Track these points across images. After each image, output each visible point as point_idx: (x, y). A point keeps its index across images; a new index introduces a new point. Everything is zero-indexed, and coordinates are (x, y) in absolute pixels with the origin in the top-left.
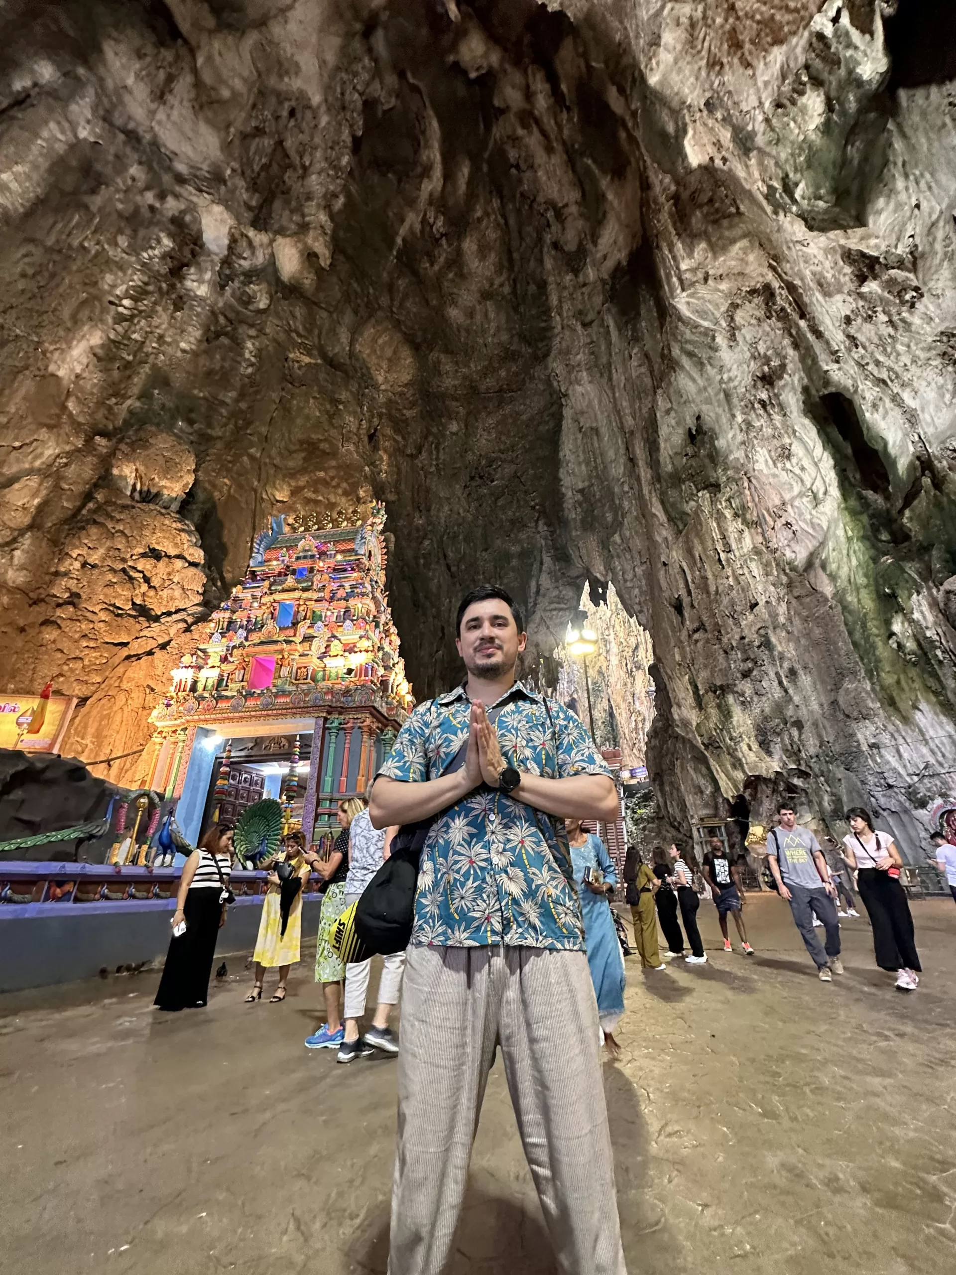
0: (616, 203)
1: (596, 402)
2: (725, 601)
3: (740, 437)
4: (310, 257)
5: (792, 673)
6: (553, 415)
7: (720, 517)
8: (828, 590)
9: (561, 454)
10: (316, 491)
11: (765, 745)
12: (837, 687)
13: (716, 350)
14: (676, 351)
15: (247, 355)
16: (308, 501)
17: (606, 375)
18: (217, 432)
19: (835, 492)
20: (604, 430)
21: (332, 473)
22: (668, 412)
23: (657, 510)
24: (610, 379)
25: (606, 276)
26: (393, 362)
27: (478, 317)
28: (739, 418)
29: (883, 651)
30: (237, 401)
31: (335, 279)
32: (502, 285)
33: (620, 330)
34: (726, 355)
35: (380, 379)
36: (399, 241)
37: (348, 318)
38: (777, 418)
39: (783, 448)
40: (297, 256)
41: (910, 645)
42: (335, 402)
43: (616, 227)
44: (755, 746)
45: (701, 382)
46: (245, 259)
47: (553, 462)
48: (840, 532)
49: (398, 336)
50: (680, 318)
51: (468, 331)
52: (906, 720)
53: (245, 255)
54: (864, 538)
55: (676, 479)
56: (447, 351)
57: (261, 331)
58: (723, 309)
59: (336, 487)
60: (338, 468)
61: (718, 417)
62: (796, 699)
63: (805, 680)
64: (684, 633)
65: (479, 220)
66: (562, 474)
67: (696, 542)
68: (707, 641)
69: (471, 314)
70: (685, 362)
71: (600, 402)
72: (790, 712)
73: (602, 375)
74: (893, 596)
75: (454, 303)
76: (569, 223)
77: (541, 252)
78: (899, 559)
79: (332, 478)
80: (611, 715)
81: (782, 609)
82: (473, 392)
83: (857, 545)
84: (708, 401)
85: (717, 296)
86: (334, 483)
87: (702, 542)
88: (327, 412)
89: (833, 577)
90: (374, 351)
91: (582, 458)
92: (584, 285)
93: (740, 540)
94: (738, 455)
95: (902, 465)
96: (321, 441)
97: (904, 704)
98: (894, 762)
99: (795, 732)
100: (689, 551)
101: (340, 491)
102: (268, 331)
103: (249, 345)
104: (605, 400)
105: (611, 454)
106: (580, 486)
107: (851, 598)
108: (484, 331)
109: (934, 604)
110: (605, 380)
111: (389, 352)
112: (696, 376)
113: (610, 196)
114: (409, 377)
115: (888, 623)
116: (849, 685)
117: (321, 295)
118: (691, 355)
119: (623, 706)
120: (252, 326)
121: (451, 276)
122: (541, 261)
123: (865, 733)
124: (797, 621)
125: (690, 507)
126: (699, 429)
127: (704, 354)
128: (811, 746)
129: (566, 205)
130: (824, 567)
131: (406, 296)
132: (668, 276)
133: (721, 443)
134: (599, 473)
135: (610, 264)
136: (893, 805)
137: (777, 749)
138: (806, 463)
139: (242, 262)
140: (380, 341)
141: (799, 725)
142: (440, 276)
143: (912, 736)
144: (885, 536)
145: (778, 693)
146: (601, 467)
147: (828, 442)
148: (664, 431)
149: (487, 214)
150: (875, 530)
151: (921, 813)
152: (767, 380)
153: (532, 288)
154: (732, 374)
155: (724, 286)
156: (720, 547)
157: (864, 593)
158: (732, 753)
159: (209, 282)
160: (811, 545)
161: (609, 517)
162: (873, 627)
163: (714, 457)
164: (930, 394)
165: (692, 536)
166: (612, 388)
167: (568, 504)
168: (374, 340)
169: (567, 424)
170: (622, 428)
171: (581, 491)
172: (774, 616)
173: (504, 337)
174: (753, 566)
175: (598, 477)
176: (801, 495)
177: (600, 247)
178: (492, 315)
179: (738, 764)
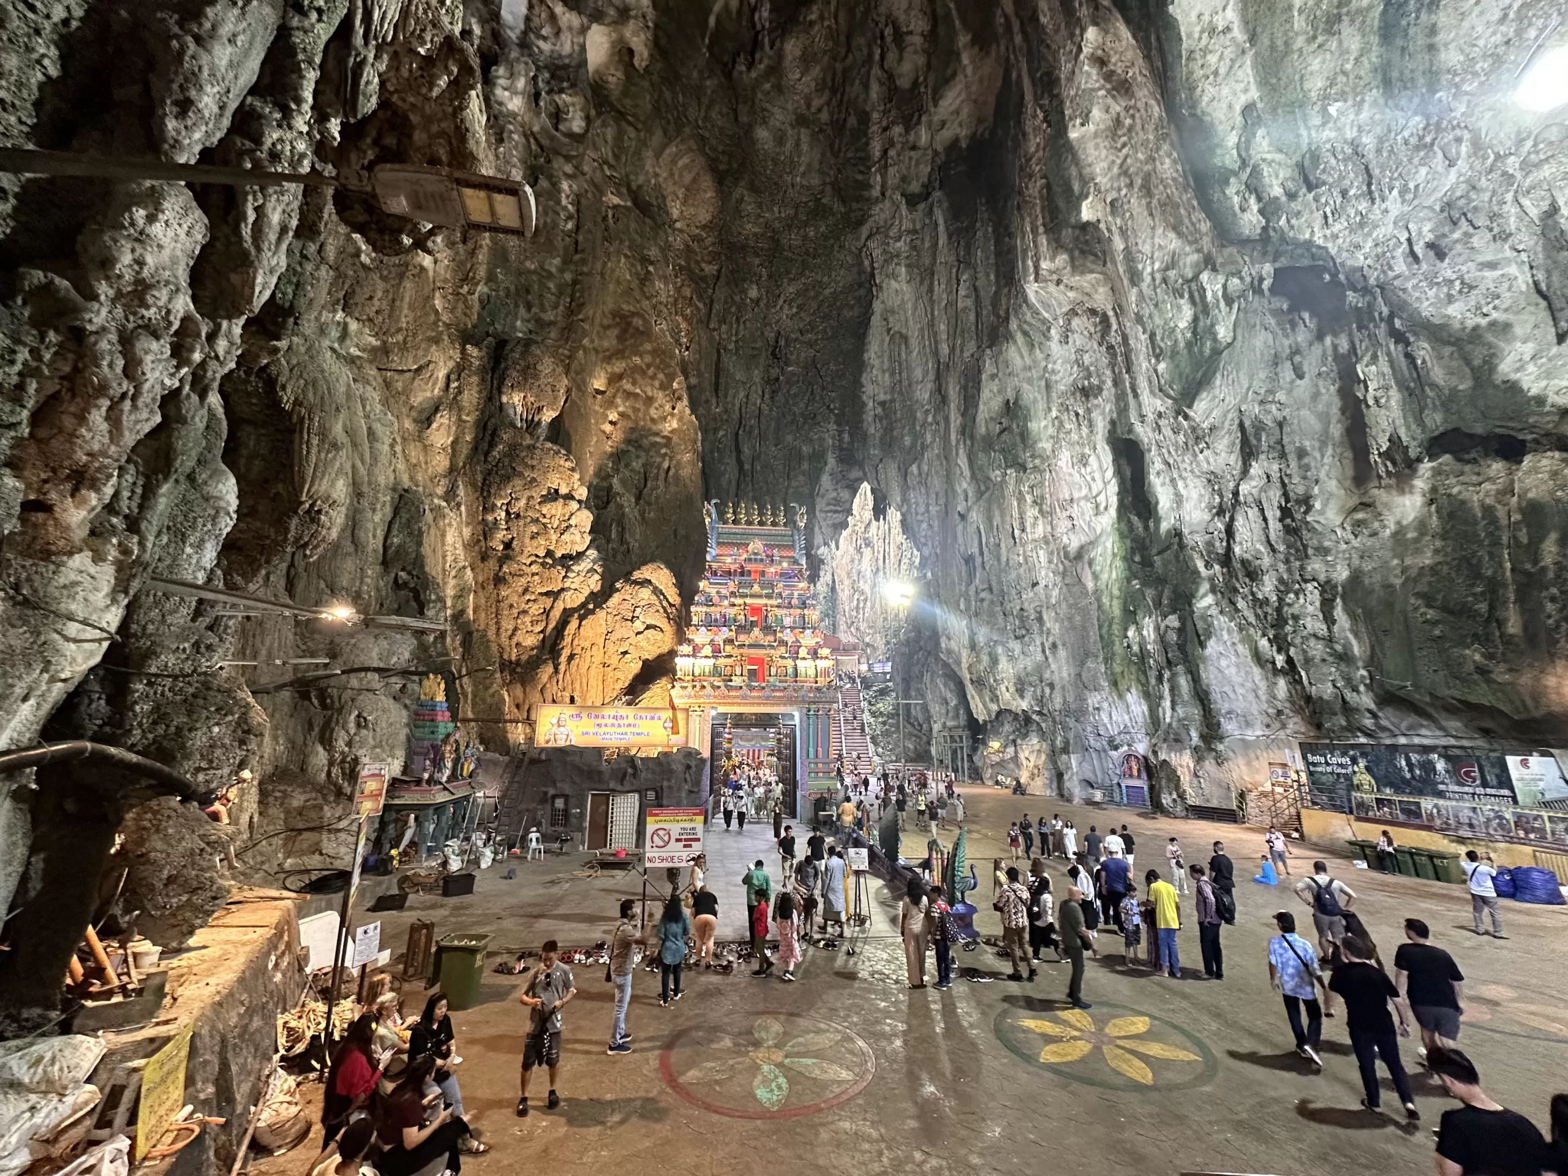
0: (969, 70)
1: (910, 305)
2: (1013, 575)
3: (1051, 431)
4: (623, 53)
5: (1054, 646)
6: (859, 299)
7: (1021, 499)
8: (1090, 585)
9: (866, 356)
10: (634, 383)
11: (1021, 692)
12: (1082, 664)
13: (1048, 339)
14: (1014, 325)
15: (564, 202)
16: (629, 395)
17: (926, 283)
18: (549, 316)
19: (1113, 512)
20: (914, 342)
21: (648, 359)
22: (993, 377)
23: (963, 461)
24: (931, 290)
25: (940, 149)
26: (691, 190)
27: (789, 145)
28: (1054, 414)
29: (1118, 648)
30: (562, 271)
31: (646, 84)
32: (819, 110)
33: (950, 237)
34: (1054, 346)
35: (675, 213)
36: (712, 21)
37: (657, 138)
38: (1085, 430)
39: (1083, 455)
40: (606, 45)
41: (1136, 648)
42: (645, 260)
43: (963, 96)
44: (1012, 689)
45: (1028, 361)
46: (545, 39)
47: (856, 362)
48: (1109, 545)
49: (701, 160)
50: (1026, 300)
51: (775, 162)
52: (1121, 696)
53: (544, 32)
54: (1125, 559)
55: (988, 443)
56: (753, 189)
57: (579, 170)
58: (1065, 310)
59: (653, 377)
60: (654, 352)
61: (1035, 401)
62: (1053, 667)
63: (1062, 653)
64: (972, 589)
65: (811, 24)
66: (865, 379)
67: (997, 513)
68: (992, 602)
69: (780, 140)
70: (1020, 338)
71: (915, 309)
72: (1047, 675)
73: (922, 282)
74: (1134, 613)
75: (764, 122)
76: (908, 54)
77: (868, 73)
78: (1143, 584)
79: (648, 366)
80: (833, 589)
81: (1055, 593)
82: (775, 249)
83: (1118, 563)
84: (1030, 381)
85: (1061, 297)
86: (651, 371)
87: (1002, 516)
88: (637, 274)
89: (1096, 577)
90: (672, 175)
91: (886, 366)
92: (914, 148)
93: (1034, 525)
94: (1045, 445)
95: (1164, 526)
96: (634, 314)
97: (1122, 687)
98: (1106, 720)
99: (1047, 690)
100: (989, 519)
101: (657, 383)
102: (586, 168)
103: (565, 185)
104: (920, 311)
105: (918, 373)
106: (882, 397)
107: (1105, 600)
108: (793, 165)
109: (1157, 628)
110: (924, 289)
111: (688, 178)
112: (1025, 354)
113: (965, 60)
114: (708, 217)
115: (1126, 629)
116: (1090, 664)
117: (628, 102)
118: (1025, 334)
119: (847, 582)
120: (568, 158)
121: (767, 86)
122: (866, 86)
123: (1093, 699)
124: (1064, 606)
125: (996, 475)
126: (1016, 403)
127: (1037, 337)
128: (1057, 703)
129: (911, 33)
130: (1091, 563)
131: (712, 103)
132: (1025, 252)
133: (1033, 426)
134: (901, 387)
135: (947, 134)
136: (1098, 746)
137: (1028, 695)
138: (1097, 475)
139: (541, 43)
140: (680, 163)
141: (1052, 686)
142: (756, 85)
143: (1121, 706)
144: (1137, 558)
145: (1039, 657)
146: (905, 383)
147: (1119, 472)
148: (985, 394)
149: (822, 18)
150: (1133, 551)
151: (1114, 753)
152: (1087, 393)
153: (852, 121)
154: (1058, 367)
155: (1071, 294)
156: (1016, 525)
157: (1115, 602)
158: (992, 690)
159: (523, 93)
160: (1084, 539)
161: (907, 441)
162: (1116, 629)
163: (1024, 436)
164: (1194, 495)
165: (995, 507)
166: (932, 301)
167: (869, 417)
168: (674, 162)
169: (876, 320)
170: (936, 353)
171: (883, 404)
172: (1048, 597)
173: (815, 181)
174: (1041, 553)
175: (900, 393)
176: (1086, 498)
177: (941, 110)
178: (805, 147)
179: (995, 698)
